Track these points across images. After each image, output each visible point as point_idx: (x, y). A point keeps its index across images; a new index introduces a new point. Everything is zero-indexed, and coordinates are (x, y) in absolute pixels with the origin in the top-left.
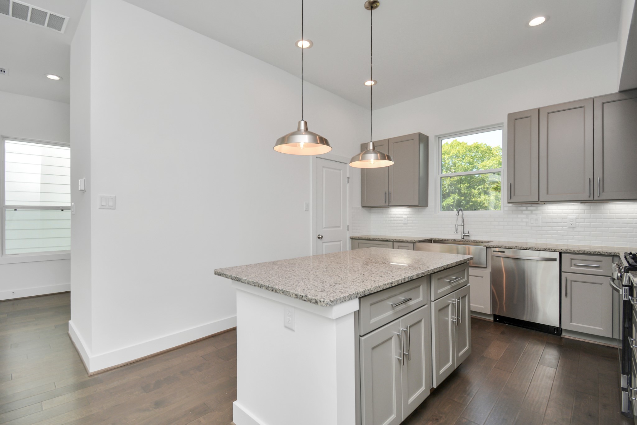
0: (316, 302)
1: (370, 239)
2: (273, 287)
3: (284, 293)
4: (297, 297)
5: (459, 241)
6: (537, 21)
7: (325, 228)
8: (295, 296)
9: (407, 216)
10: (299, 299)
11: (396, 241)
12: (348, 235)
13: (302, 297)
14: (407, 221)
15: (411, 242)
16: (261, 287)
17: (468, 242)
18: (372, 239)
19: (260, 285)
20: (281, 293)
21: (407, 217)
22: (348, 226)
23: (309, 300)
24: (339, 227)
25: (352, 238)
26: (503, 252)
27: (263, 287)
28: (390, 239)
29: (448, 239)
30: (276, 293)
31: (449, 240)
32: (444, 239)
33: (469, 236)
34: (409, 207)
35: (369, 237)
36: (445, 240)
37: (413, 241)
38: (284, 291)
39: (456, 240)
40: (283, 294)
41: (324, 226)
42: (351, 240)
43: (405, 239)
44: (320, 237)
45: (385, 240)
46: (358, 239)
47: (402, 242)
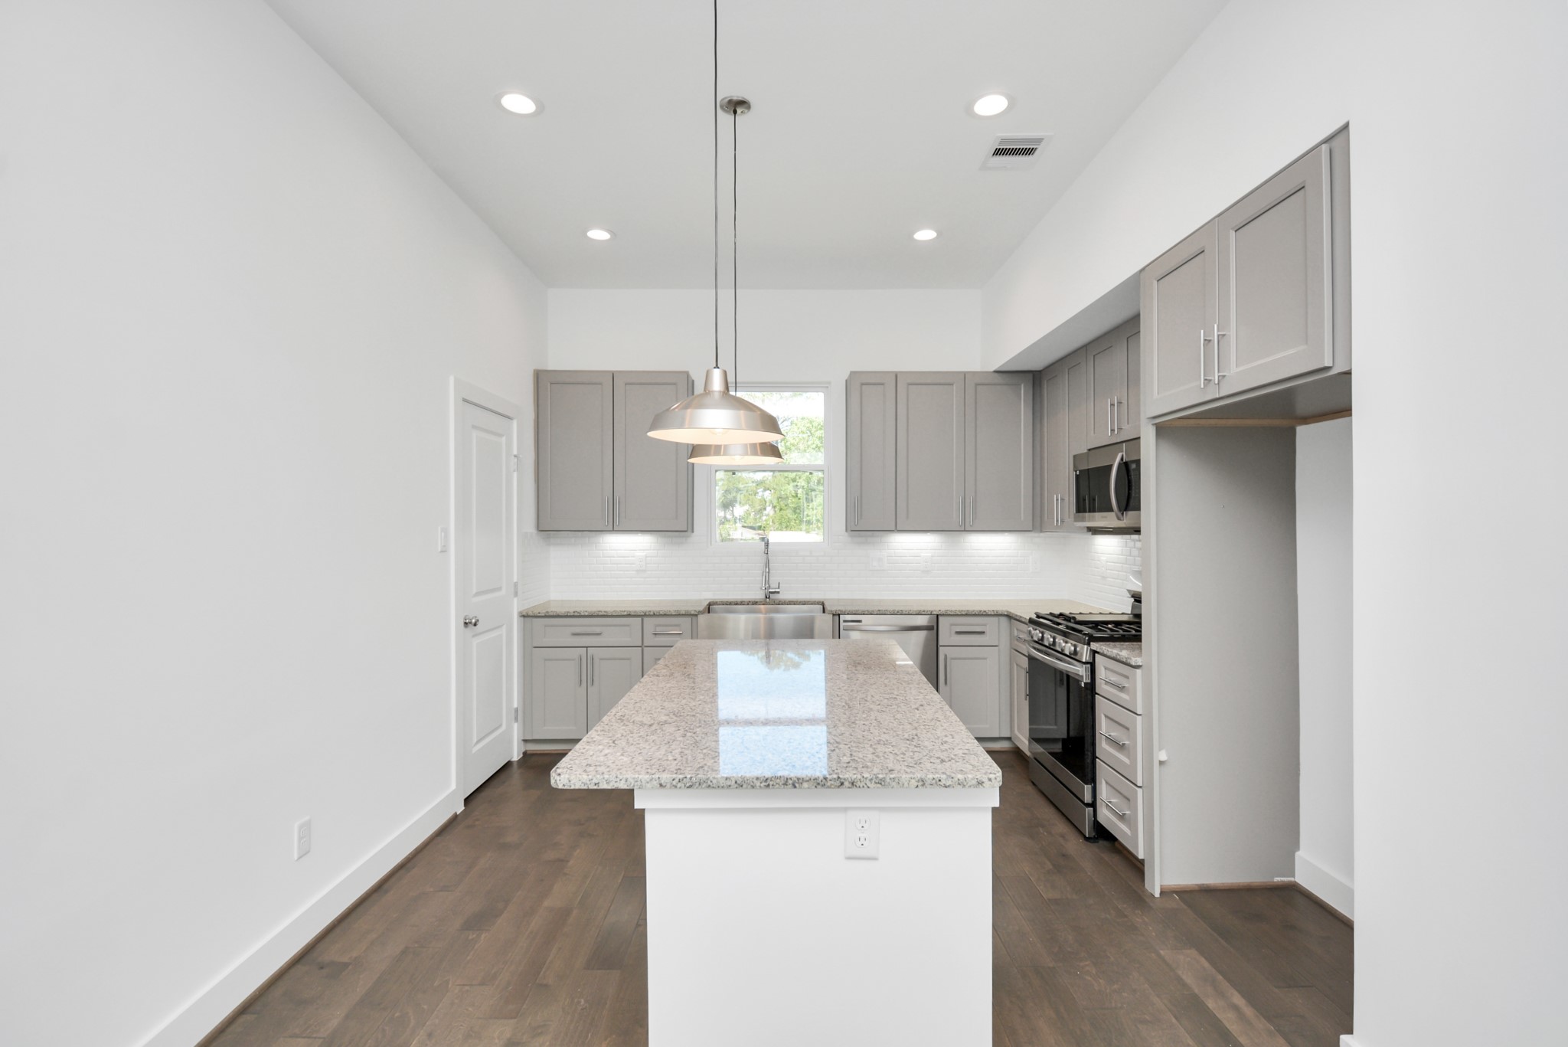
0: (979, 783)
1: (582, 614)
2: (841, 776)
3: (881, 784)
4: (923, 785)
7: (478, 594)
8: (916, 784)
9: (648, 554)
10: (928, 786)
11: (652, 613)
12: (516, 607)
13: (940, 781)
15: (687, 615)
16: (797, 785)
17: (779, 605)
18: (587, 614)
19: (790, 782)
20: (872, 785)
21: (648, 557)
22: (516, 585)
23: (959, 784)
24: (499, 589)
25: (524, 616)
26: (859, 621)
27: (805, 785)
28: (635, 612)
29: (742, 602)
30: (854, 789)
31: (744, 603)
32: (734, 602)
33: (778, 592)
35: (578, 610)
36: (737, 604)
37: (693, 612)
38: (881, 780)
40: (879, 785)
41: (475, 591)
42: (522, 618)
43: (672, 609)
44: (473, 621)
45: (623, 613)
46: (546, 616)
47: (665, 615)
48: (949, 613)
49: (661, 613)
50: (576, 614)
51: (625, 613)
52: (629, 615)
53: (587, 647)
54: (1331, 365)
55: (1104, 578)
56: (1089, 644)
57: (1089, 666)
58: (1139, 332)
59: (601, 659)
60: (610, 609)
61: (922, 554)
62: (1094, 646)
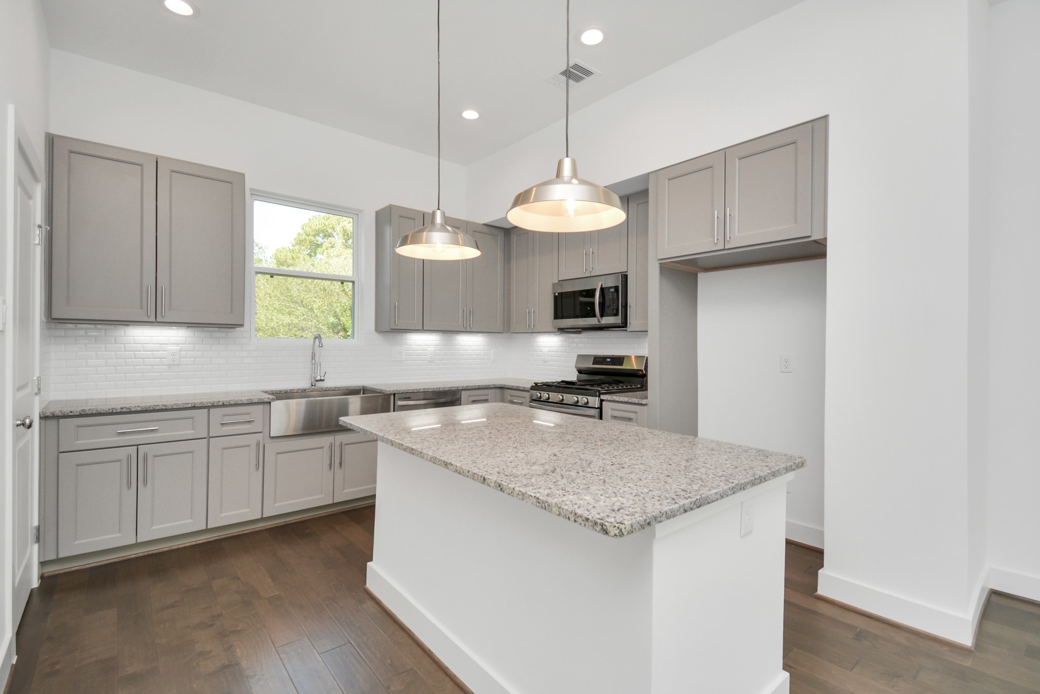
1: (133, 410)
5: (312, 391)
6: (470, 115)
9: (179, 348)
11: (221, 404)
12: (38, 407)
14: (180, 358)
17: (326, 391)
21: (181, 351)
22: (39, 380)
24: (28, 384)
28: (201, 403)
29: (291, 390)
31: (293, 391)
32: (284, 391)
33: (323, 380)
34: (188, 327)
36: (286, 392)
39: (306, 390)
41: (17, 384)
42: (43, 421)
43: (244, 399)
44: (28, 421)
45: (186, 406)
46: (81, 415)
47: (236, 405)
48: (468, 388)
49: (232, 402)
50: (125, 410)
51: (189, 405)
52: (194, 407)
53: (138, 445)
54: (810, 235)
55: (545, 362)
56: (599, 396)
57: (599, 410)
58: (648, 202)
59: (156, 456)
60: (170, 403)
61: (429, 349)
62: (603, 397)
